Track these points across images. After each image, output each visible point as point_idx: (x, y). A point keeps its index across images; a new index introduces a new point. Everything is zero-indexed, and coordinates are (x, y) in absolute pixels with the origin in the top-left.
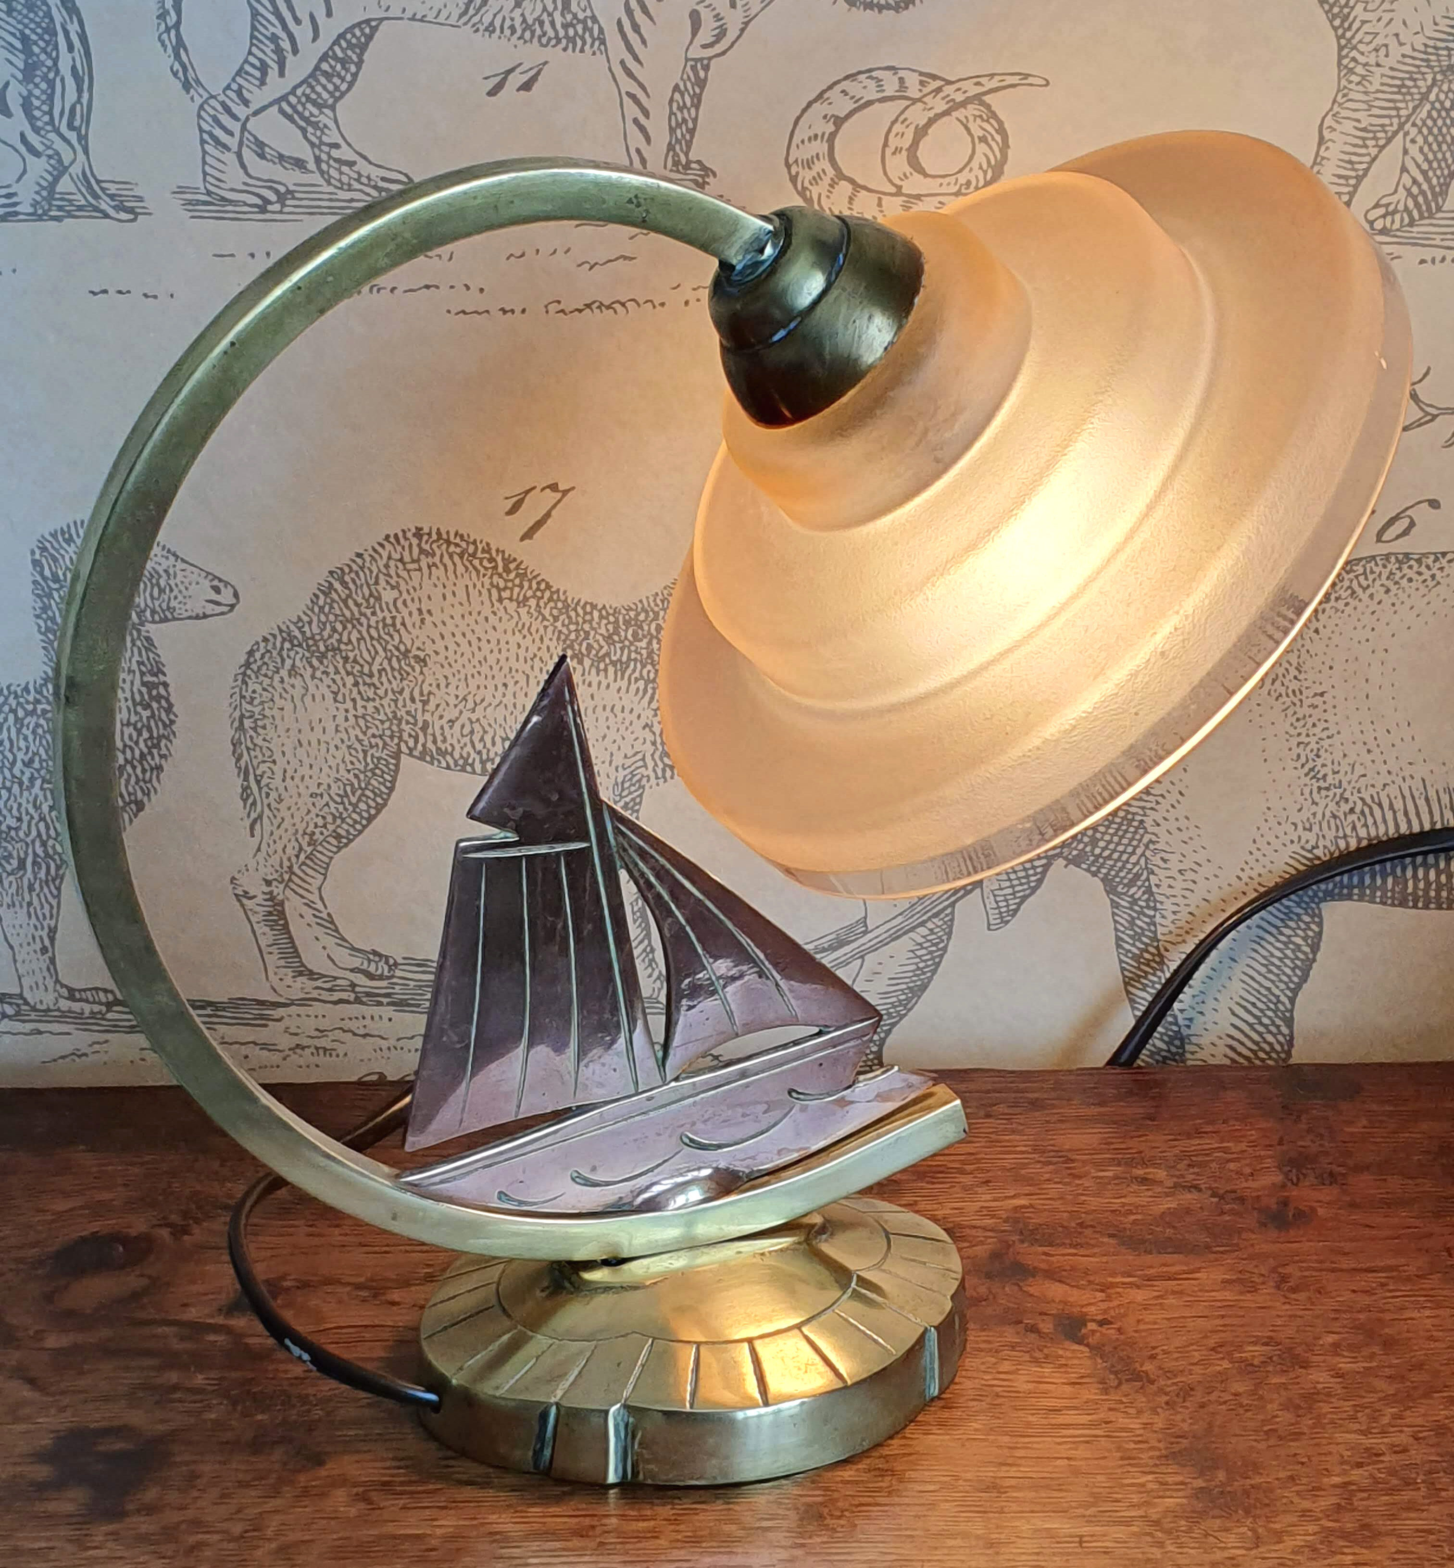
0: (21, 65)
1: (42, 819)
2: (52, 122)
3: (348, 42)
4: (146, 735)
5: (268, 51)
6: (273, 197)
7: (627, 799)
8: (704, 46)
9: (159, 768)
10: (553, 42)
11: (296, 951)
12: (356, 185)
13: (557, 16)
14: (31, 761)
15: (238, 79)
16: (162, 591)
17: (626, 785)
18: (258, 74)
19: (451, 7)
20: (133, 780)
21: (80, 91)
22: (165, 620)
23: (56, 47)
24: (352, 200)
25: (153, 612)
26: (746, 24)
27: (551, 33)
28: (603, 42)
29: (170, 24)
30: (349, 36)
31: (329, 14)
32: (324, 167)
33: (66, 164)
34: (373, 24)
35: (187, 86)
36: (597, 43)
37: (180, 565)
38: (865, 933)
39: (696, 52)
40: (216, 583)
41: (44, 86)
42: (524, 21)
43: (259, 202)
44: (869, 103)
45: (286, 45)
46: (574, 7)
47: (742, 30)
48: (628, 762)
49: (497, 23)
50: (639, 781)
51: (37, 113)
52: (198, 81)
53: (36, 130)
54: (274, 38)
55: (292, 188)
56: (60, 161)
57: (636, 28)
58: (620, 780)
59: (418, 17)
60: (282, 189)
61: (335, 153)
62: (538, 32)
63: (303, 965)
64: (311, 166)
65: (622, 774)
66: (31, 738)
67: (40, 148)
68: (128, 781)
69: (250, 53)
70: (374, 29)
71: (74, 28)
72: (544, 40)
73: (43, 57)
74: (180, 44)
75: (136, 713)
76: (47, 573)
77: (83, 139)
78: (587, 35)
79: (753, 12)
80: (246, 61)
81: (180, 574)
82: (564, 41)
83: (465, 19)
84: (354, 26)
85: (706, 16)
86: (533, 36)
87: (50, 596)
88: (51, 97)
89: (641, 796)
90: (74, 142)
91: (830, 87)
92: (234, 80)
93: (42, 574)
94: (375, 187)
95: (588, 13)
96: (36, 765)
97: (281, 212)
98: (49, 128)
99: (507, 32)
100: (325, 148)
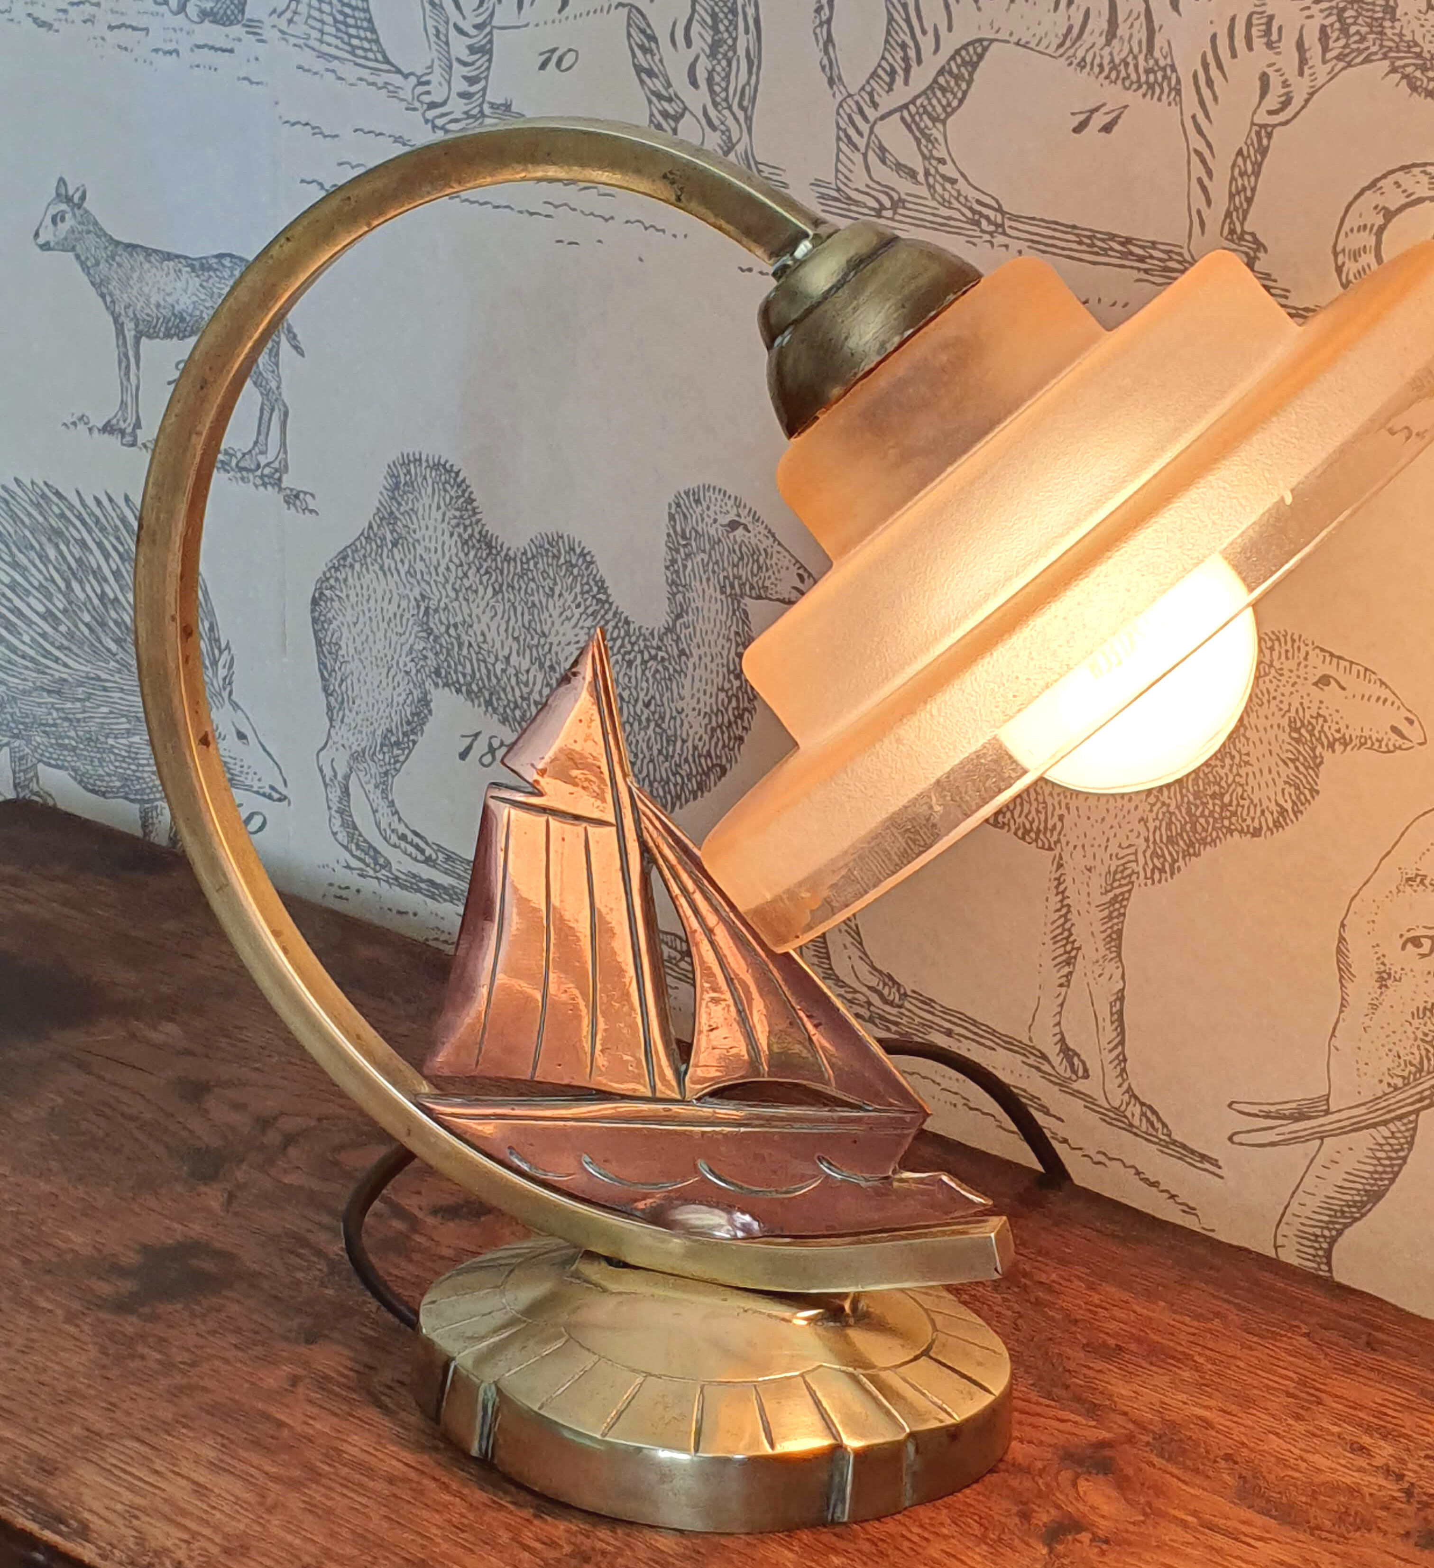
0: (709, 40)
1: (652, 761)
2: (726, 100)
3: (963, 59)
4: (734, 704)
5: (898, 58)
6: (887, 203)
7: (1118, 891)
8: (1270, 113)
9: (741, 739)
10: (1135, 86)
11: (828, 953)
12: (956, 204)
13: (1141, 58)
14: (650, 702)
15: (872, 82)
16: (760, 568)
17: (1118, 876)
18: (887, 79)
19: (1051, 36)
20: (720, 744)
21: (750, 73)
22: (759, 597)
23: (736, 28)
24: (950, 218)
25: (752, 587)
26: (1312, 94)
27: (1134, 77)
28: (1179, 92)
29: (824, 18)
30: (963, 53)
31: (950, 29)
32: (931, 180)
33: (734, 140)
34: (985, 43)
35: (831, 82)
36: (1173, 94)
37: (777, 547)
38: (1327, 1112)
39: (1262, 118)
40: (801, 571)
41: (724, 63)
42: (1112, 61)
43: (876, 206)
44: (1421, 200)
45: (912, 53)
46: (1157, 54)
47: (1307, 101)
48: (1122, 853)
49: (1089, 60)
50: (1130, 876)
51: (717, 89)
52: (840, 78)
53: (715, 104)
54: (904, 46)
55: (904, 197)
56: (730, 138)
57: (1210, 83)
58: (1113, 869)
59: (1022, 42)
60: (896, 197)
61: (941, 168)
62: (1123, 74)
63: (831, 969)
64: (921, 177)
65: (1115, 863)
66: (651, 681)
67: (716, 122)
68: (716, 744)
69: (883, 58)
70: (985, 49)
71: (751, 11)
72: (1127, 83)
73: (726, 35)
74: (829, 40)
75: (730, 681)
76: (678, 529)
77: (749, 119)
78: (1165, 84)
79: (1318, 83)
80: (879, 65)
81: (775, 556)
82: (1145, 87)
83: (1061, 51)
84: (968, 44)
85: (1275, 80)
86: (1117, 78)
87: (677, 551)
88: (728, 75)
89: (1130, 891)
90: (742, 121)
91: (1384, 176)
92: (868, 82)
93: (674, 527)
94: (971, 209)
95: (1169, 61)
96: (652, 708)
97: (892, 219)
98: (724, 104)
99: (1096, 70)
100: (934, 162)
